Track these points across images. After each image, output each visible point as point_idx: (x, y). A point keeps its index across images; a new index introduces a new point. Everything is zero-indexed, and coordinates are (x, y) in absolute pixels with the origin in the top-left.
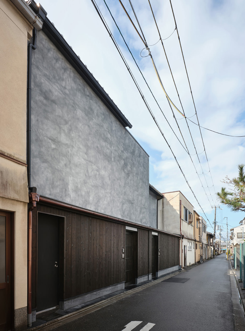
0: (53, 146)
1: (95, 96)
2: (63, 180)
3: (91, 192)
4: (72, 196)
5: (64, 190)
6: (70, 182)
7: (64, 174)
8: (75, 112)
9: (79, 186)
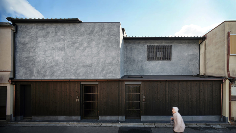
0: (26, 60)
1: (50, 25)
2: (31, 70)
3: (47, 70)
4: (35, 75)
5: (31, 74)
6: (34, 70)
7: (31, 68)
8: (37, 41)
9: (40, 70)
